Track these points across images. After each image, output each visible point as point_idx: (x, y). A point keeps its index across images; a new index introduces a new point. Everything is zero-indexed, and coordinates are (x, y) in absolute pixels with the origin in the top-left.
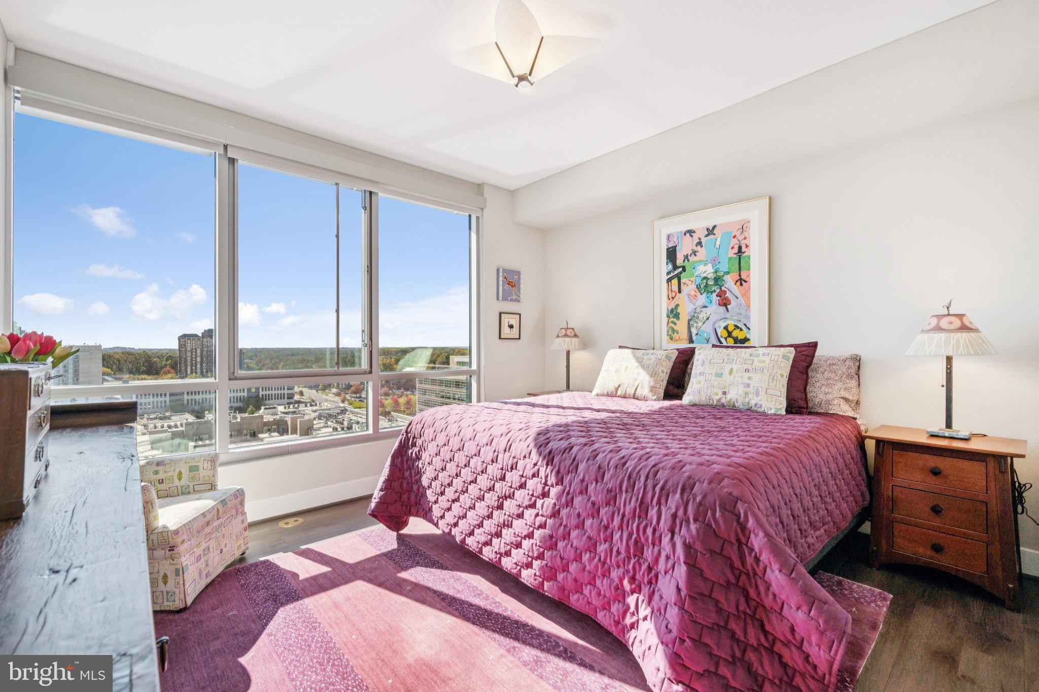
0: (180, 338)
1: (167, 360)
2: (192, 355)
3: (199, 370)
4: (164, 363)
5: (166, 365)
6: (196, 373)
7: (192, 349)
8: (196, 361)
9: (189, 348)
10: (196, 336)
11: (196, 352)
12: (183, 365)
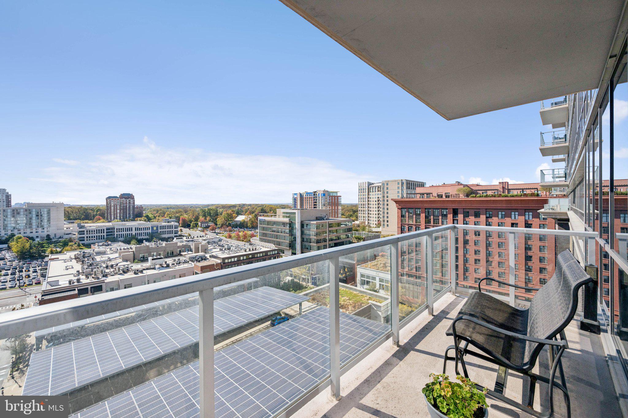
0: (107, 199)
1: (97, 211)
2: (114, 208)
3: (118, 217)
4: (95, 213)
5: (96, 215)
6: (117, 219)
7: (114, 205)
8: (117, 212)
9: (112, 205)
10: (116, 197)
11: (116, 207)
12: (109, 214)
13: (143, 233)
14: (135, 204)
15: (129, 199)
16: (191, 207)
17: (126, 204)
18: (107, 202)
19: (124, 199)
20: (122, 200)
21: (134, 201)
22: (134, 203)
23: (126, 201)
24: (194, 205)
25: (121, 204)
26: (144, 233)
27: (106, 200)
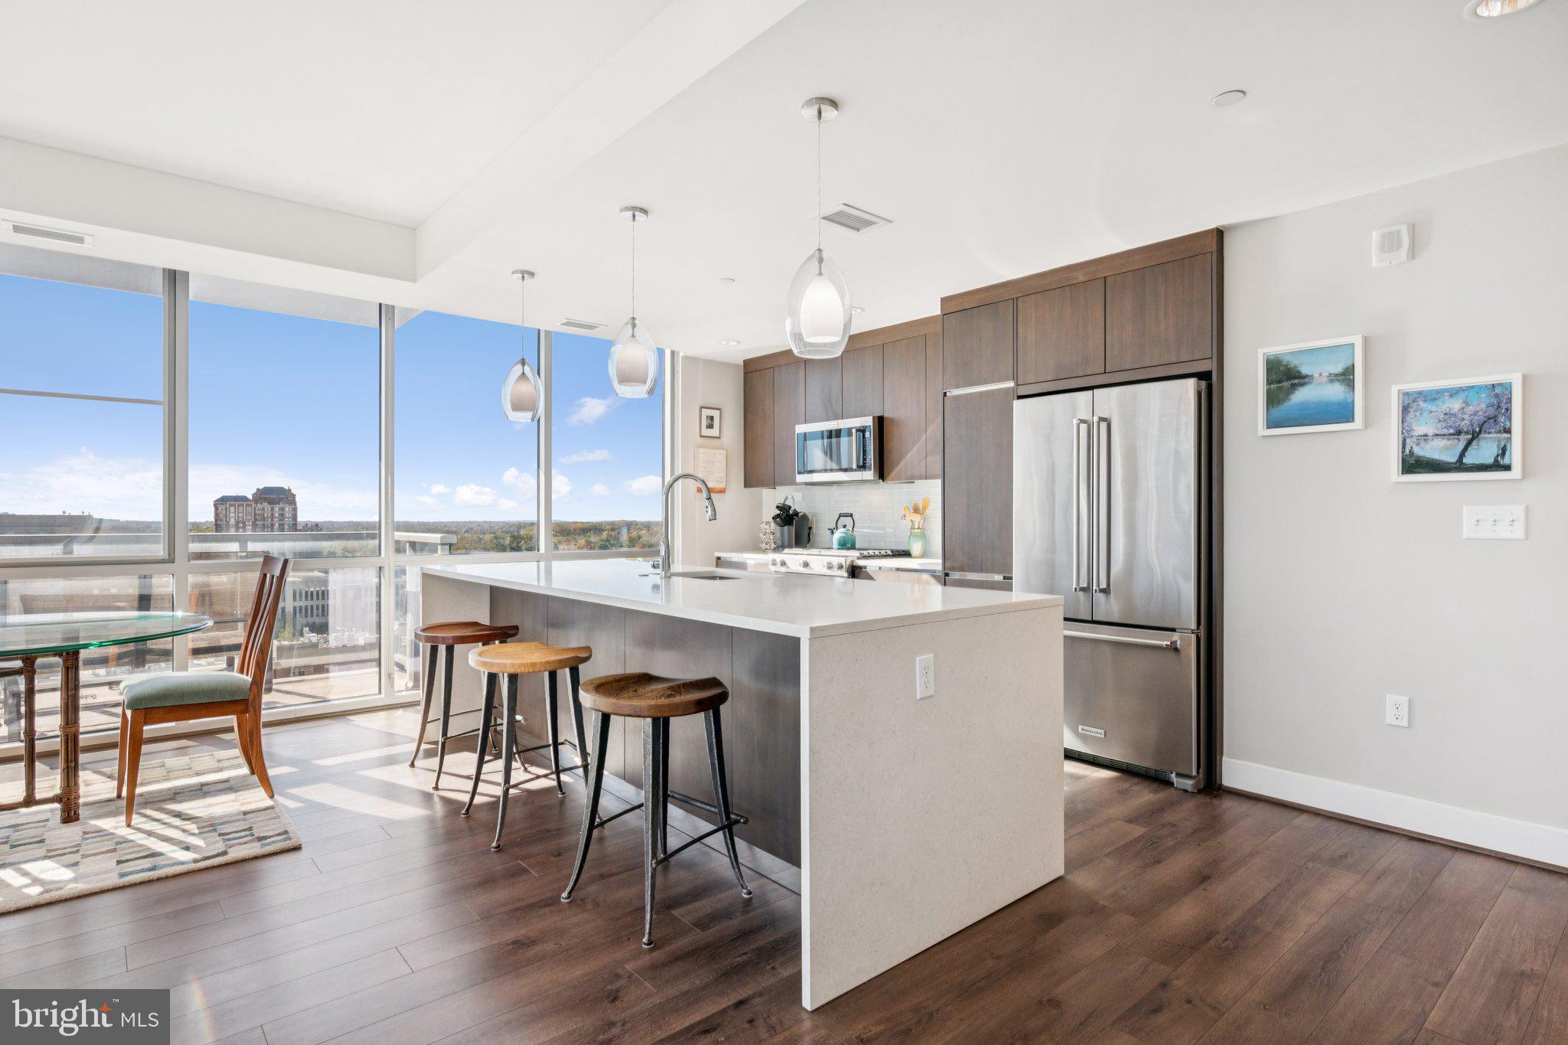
13: (315, 608)
14: (299, 520)
15: (281, 505)
16: (467, 531)
17: (272, 520)
18: (217, 515)
19: (265, 504)
20: (259, 506)
21: (295, 510)
22: (295, 517)
23: (272, 509)
24: (479, 524)
25: (256, 520)
26: (318, 608)
27: (213, 509)
